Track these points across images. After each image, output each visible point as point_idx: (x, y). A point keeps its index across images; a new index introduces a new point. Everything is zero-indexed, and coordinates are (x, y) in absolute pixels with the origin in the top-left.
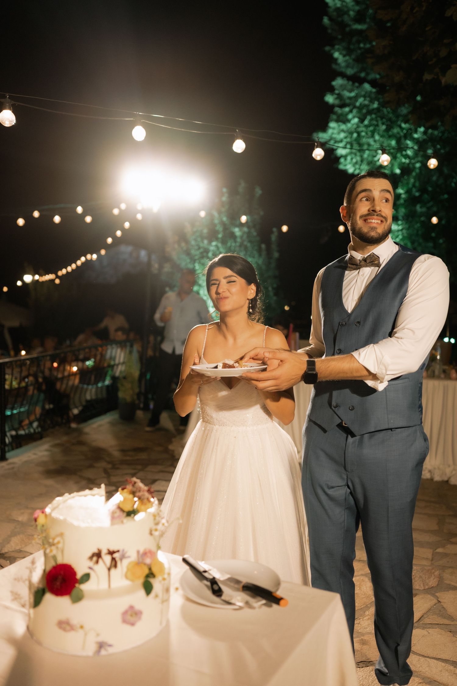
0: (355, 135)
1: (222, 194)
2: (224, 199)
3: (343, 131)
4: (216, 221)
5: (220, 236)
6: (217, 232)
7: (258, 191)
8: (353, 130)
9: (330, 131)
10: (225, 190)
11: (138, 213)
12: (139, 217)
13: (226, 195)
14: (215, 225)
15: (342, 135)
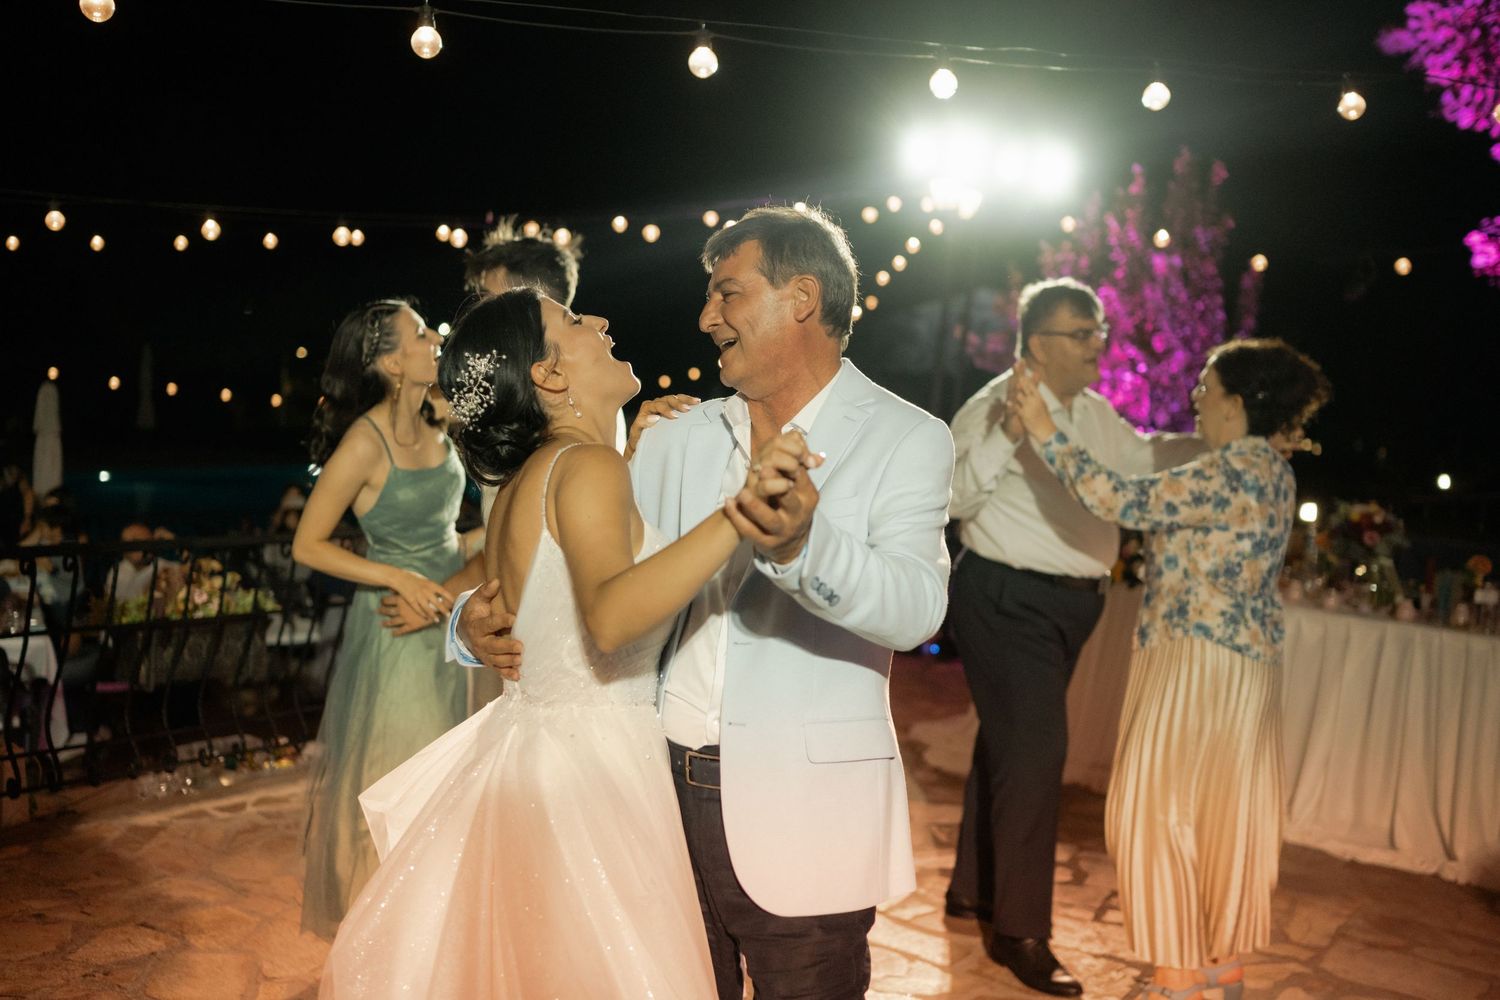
0: (1476, 33)
1: (1127, 178)
2: (1135, 189)
3: (1442, 23)
4: (1113, 241)
5: (1119, 274)
6: (1114, 265)
7: (1220, 173)
8: (1469, 21)
9: (1412, 24)
10: (1137, 169)
11: (933, 218)
12: (936, 227)
13: (1140, 180)
14: (1110, 249)
15: (1443, 35)
